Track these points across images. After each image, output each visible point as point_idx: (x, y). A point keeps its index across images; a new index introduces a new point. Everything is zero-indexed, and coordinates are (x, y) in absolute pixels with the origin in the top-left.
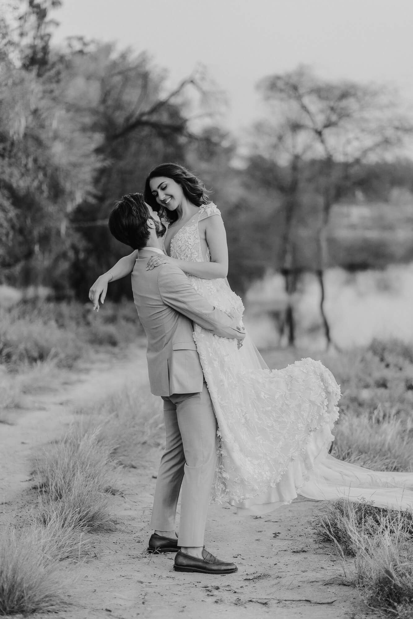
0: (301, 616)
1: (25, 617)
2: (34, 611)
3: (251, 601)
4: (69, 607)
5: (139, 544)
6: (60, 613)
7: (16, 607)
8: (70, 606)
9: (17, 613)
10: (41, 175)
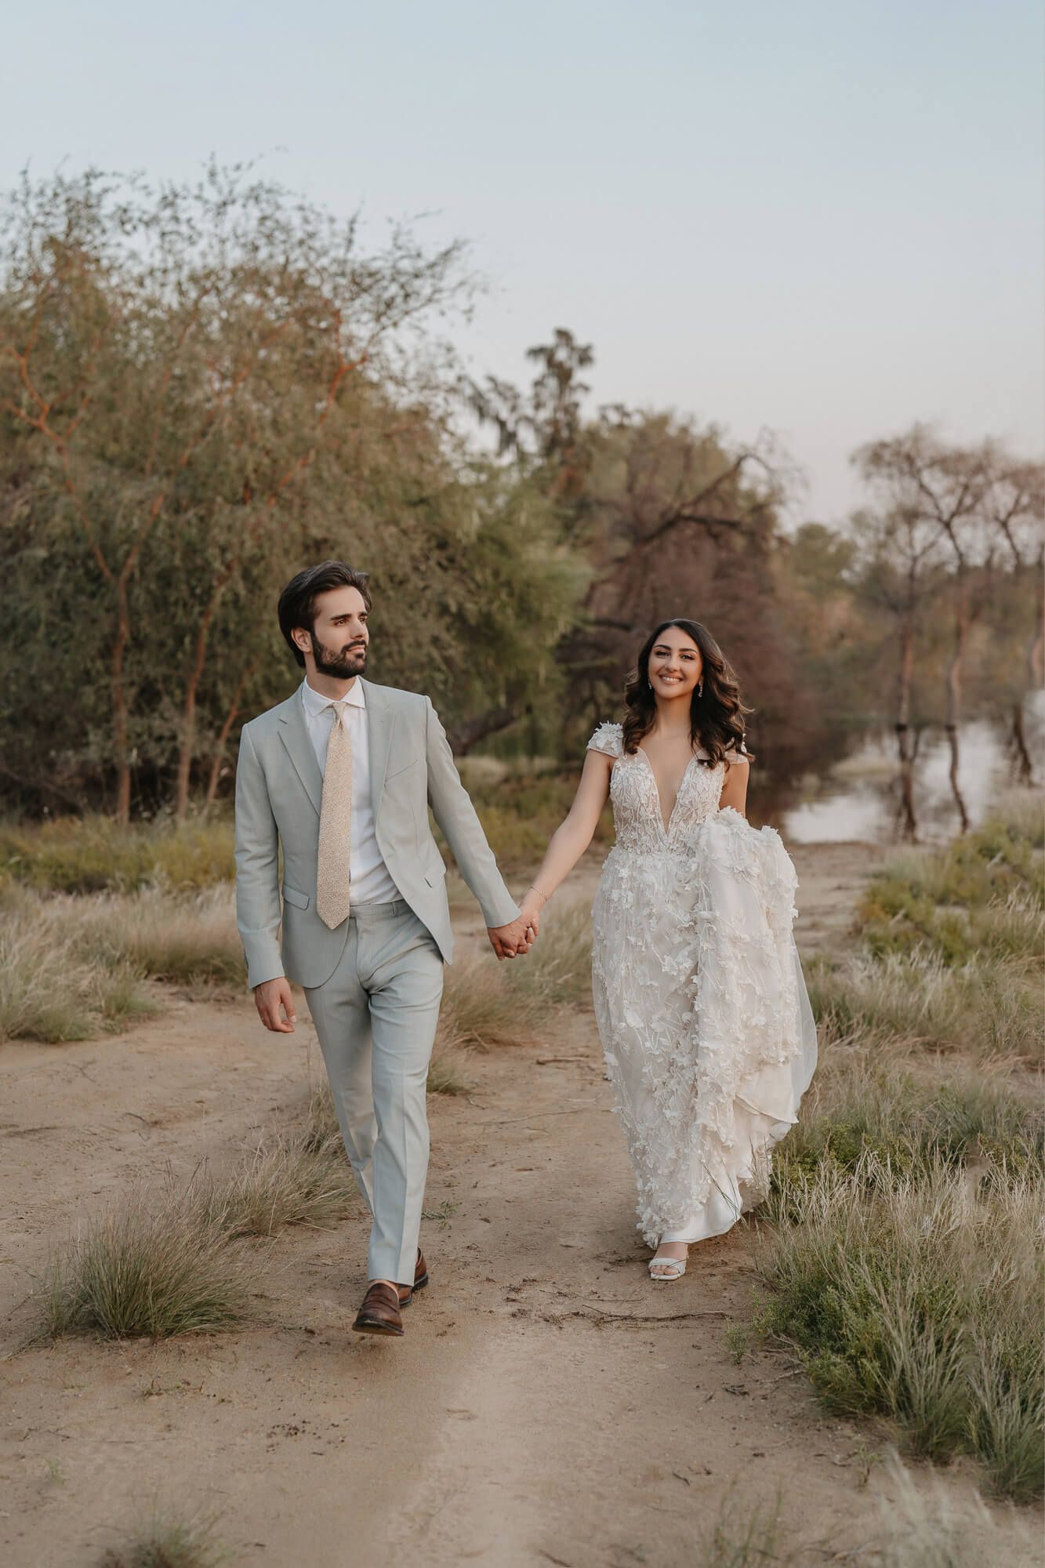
0: (653, 1349)
1: (153, 1343)
2: (169, 1333)
3: (577, 1314)
4: (238, 1324)
5: (449, 1189)
6: (219, 1336)
7: (138, 1327)
8: (242, 1321)
9: (140, 1335)
10: (504, 596)
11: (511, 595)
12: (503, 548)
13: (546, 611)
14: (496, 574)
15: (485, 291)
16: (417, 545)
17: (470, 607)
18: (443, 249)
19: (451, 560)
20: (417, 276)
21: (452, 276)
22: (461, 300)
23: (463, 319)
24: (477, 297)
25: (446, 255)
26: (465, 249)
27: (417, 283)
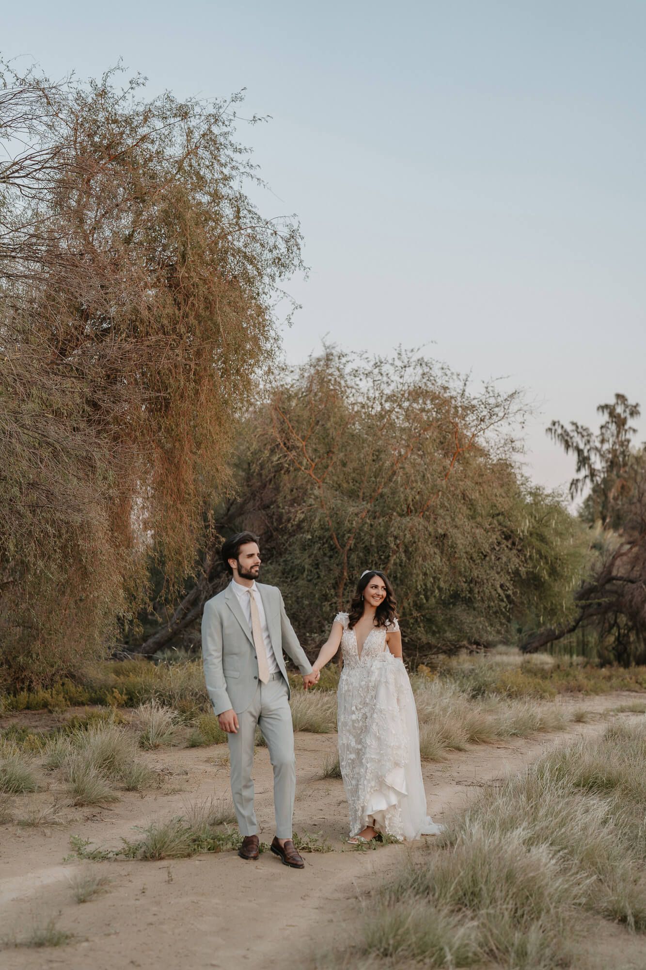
10: (542, 563)
11: (547, 563)
12: (542, 539)
13: (566, 572)
14: (539, 552)
15: (531, 413)
16: (494, 537)
17: (523, 570)
18: (510, 393)
19: (514, 544)
20: (497, 406)
21: (514, 407)
22: (519, 418)
23: (520, 426)
24: (527, 416)
25: (512, 396)
26: (521, 394)
27: (496, 409)
